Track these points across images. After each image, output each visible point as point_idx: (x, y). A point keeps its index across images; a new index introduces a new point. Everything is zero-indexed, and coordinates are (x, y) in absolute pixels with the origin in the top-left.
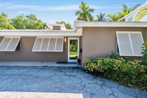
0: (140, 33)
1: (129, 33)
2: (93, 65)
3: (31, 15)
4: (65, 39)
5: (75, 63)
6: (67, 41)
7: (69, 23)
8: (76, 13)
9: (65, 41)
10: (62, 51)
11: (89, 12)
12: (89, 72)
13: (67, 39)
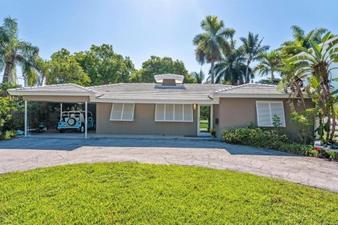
0: (282, 102)
1: (269, 102)
2: (231, 135)
3: (104, 45)
4: (195, 106)
6: (197, 107)
8: (195, 39)
9: (195, 108)
10: (192, 121)
11: (224, 36)
12: (227, 142)
13: (197, 105)
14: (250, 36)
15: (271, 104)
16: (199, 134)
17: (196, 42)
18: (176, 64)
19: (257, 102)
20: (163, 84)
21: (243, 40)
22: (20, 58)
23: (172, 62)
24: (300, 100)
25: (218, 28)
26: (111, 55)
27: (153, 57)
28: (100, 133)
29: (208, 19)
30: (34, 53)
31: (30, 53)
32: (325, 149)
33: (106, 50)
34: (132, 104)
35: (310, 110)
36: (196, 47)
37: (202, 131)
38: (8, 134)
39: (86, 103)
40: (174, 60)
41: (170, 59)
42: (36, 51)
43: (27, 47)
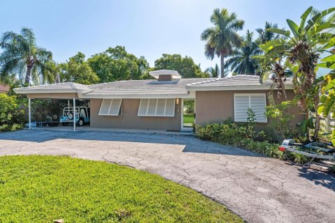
0: (264, 95)
1: (249, 95)
3: (117, 47)
4: (178, 100)
5: (190, 132)
6: (180, 102)
7: (188, 57)
8: (203, 34)
10: (173, 116)
13: (180, 99)
14: (268, 26)
15: (251, 97)
16: (182, 129)
17: (205, 37)
18: (185, 60)
19: (235, 95)
20: (159, 80)
21: (260, 31)
22: (38, 63)
23: (180, 59)
24: (281, 91)
25: (229, 20)
26: (125, 55)
27: (165, 55)
28: (94, 127)
29: (216, 13)
30: (48, 57)
31: (46, 57)
32: (290, 150)
33: (119, 51)
34: (119, 100)
35: (286, 103)
36: (205, 42)
37: (184, 127)
38: (15, 126)
39: (74, 99)
40: (183, 57)
41: (179, 56)
42: (50, 55)
43: (43, 53)
